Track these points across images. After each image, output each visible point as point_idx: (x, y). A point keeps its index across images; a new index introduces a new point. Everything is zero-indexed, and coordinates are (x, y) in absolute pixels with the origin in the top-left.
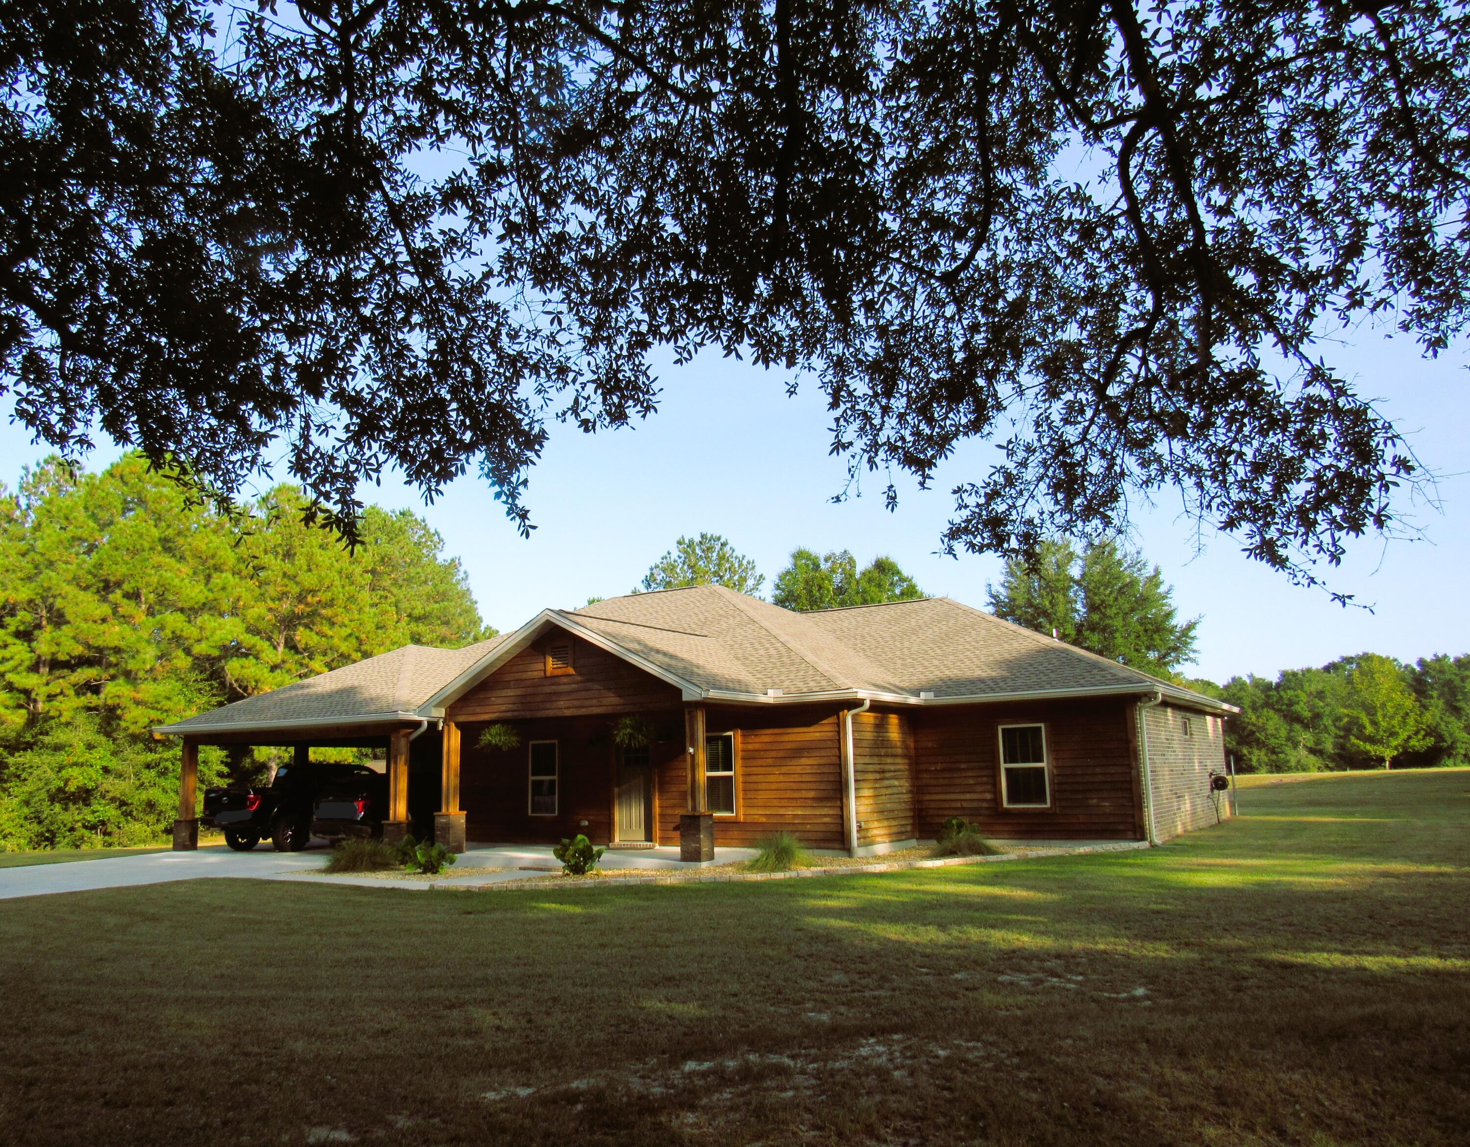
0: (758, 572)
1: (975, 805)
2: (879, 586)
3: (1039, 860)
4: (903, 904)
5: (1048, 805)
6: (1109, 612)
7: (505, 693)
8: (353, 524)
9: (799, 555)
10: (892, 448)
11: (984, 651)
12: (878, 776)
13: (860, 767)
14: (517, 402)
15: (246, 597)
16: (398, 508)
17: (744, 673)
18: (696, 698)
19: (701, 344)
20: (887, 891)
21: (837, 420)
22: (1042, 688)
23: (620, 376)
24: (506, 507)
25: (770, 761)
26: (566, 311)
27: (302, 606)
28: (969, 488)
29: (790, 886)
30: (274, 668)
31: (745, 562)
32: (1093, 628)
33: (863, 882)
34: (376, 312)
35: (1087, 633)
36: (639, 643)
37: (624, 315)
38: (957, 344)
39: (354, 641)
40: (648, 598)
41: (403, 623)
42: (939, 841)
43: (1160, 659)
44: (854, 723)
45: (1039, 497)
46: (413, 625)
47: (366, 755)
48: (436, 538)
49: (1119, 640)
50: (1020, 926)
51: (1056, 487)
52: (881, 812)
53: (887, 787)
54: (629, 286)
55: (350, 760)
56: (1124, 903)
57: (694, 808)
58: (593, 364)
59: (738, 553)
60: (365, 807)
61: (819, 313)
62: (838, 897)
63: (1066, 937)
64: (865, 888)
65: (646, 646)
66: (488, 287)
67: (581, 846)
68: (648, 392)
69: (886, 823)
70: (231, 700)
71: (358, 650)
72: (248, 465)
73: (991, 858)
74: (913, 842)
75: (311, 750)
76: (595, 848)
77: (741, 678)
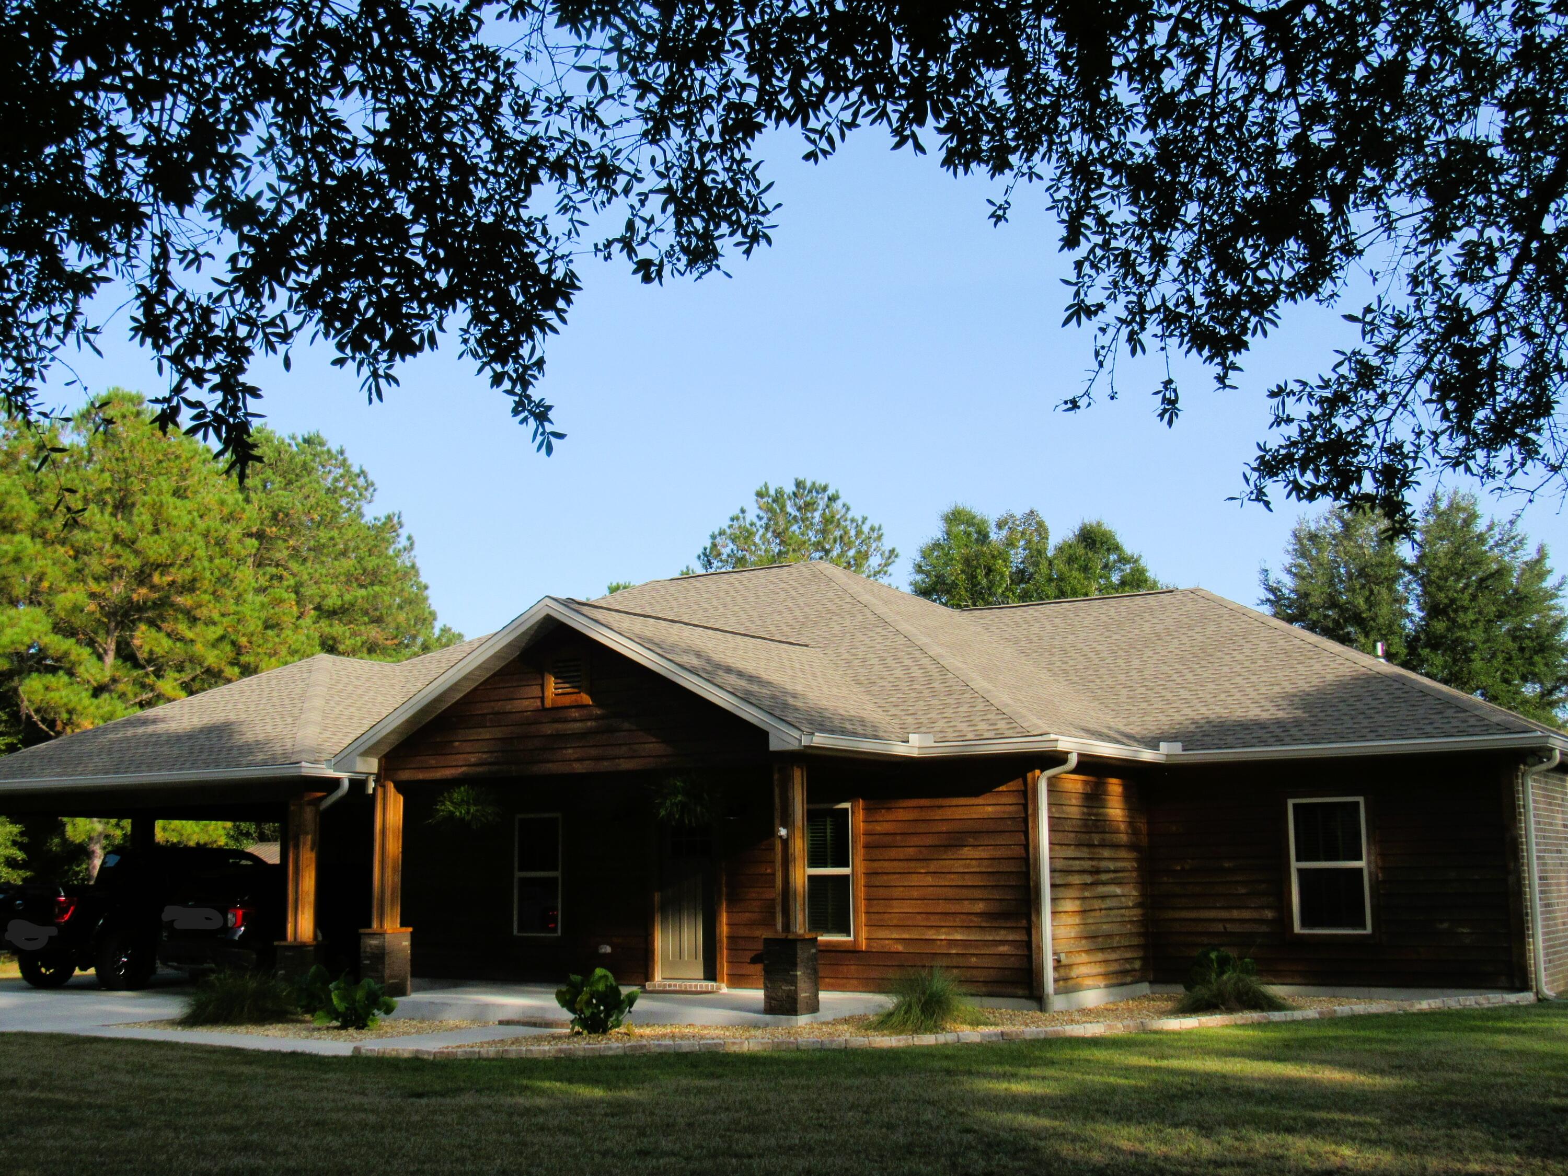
0: (887, 545)
1: (1247, 928)
2: (1085, 569)
3: (1354, 1020)
4: (1138, 1090)
5: (1369, 930)
6: (1462, 618)
7: (474, 734)
8: (243, 427)
9: (955, 518)
10: (1171, 318)
11: (1265, 677)
12: (1088, 879)
13: (1059, 864)
14: (529, 224)
15: (54, 575)
16: (302, 432)
17: (869, 706)
18: (793, 745)
19: (852, 125)
20: (1108, 1067)
21: (1079, 265)
22: (1363, 738)
23: (707, 181)
24: (511, 401)
25: (911, 851)
26: (615, 66)
27: (144, 591)
28: (1297, 388)
29: (947, 1057)
30: (98, 691)
31: (866, 529)
32: (1435, 643)
33: (1068, 1053)
34: (286, 61)
35: (1425, 652)
36: (698, 655)
37: (717, 73)
38: (1284, 138)
39: (228, 648)
40: (711, 583)
41: (307, 621)
42: (1188, 988)
43: (1543, 695)
44: (1050, 791)
45: (1418, 407)
46: (324, 623)
47: (248, 835)
48: (361, 482)
49: (1478, 665)
50: (1334, 1132)
51: (1443, 390)
52: (1092, 937)
53: (1103, 897)
54: (726, 26)
55: (222, 841)
56: (1504, 1096)
57: (787, 927)
58: (660, 160)
59: (856, 513)
60: (246, 920)
61: (1046, 80)
62: (1028, 1078)
63: (1415, 1150)
64: (1071, 1062)
65: (709, 660)
66: (480, 22)
67: (601, 987)
68: (755, 210)
69: (1100, 956)
70: (27, 743)
71: (234, 663)
72: (58, 330)
73: (1276, 1016)
74: (1144, 988)
75: (159, 824)
76: (625, 991)
77: (864, 714)
